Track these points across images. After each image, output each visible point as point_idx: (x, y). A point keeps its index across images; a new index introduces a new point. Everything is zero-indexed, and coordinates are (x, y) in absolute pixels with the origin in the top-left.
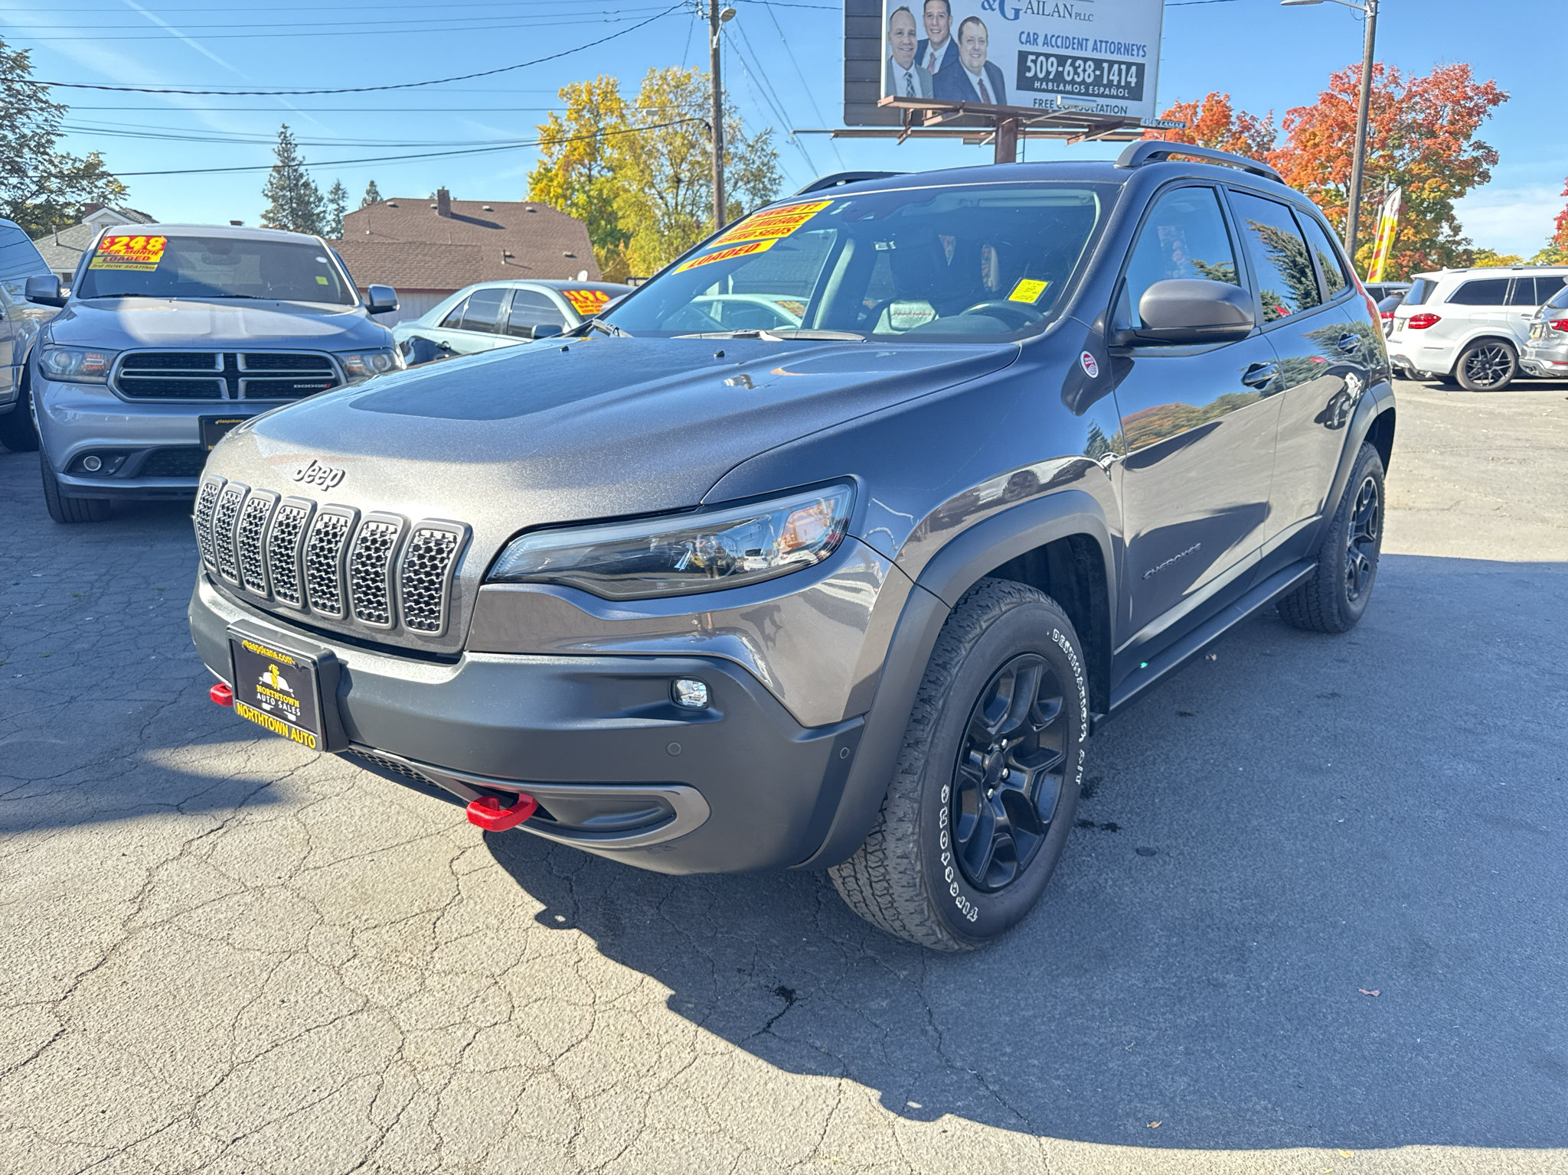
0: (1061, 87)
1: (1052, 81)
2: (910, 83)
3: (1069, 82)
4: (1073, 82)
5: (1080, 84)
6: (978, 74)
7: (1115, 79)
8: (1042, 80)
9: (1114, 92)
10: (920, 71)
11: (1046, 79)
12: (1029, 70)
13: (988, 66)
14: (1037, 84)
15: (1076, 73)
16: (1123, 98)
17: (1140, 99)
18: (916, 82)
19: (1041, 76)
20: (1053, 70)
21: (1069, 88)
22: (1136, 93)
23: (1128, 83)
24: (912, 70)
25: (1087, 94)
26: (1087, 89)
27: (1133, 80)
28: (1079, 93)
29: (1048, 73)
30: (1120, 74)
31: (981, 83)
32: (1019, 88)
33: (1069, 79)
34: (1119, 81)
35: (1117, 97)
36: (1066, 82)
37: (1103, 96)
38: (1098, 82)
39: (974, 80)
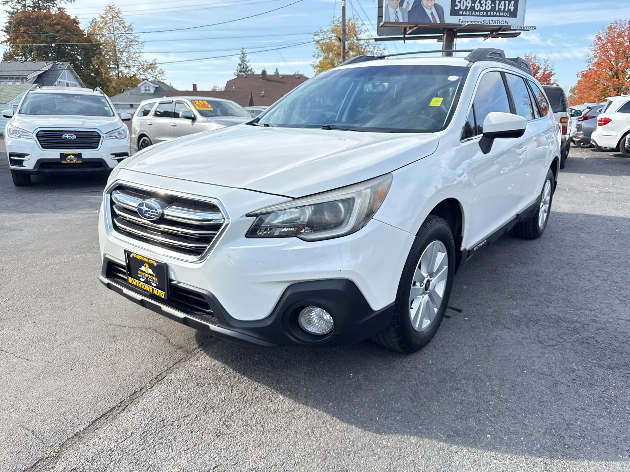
0: (473, 13)
1: (469, 11)
2: (396, 15)
3: (477, 11)
4: (480, 10)
5: (483, 11)
6: (431, 9)
7: (502, 8)
8: (463, 11)
9: (501, 14)
10: (402, 10)
11: (466, 10)
12: (457, 6)
13: (436, 6)
14: (461, 13)
15: (481, 6)
16: (507, 16)
17: (516, 17)
18: (400, 15)
19: (463, 8)
20: (469, 6)
21: (477, 13)
22: (513, 14)
23: (509, 10)
24: (398, 10)
25: (487, 16)
26: (487, 13)
27: (512, 8)
28: (483, 16)
29: (467, 7)
30: (505, 6)
31: (432, 14)
32: (451, 15)
33: (477, 9)
34: (505, 9)
35: (503, 16)
36: (476, 11)
37: (496, 16)
38: (493, 9)
39: (428, 12)
